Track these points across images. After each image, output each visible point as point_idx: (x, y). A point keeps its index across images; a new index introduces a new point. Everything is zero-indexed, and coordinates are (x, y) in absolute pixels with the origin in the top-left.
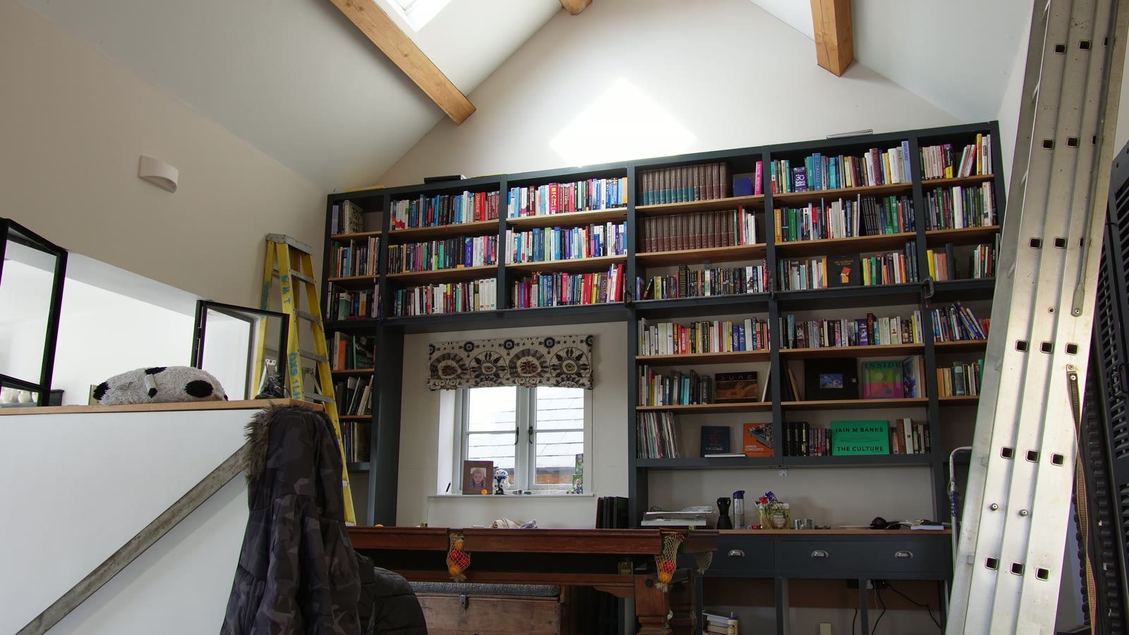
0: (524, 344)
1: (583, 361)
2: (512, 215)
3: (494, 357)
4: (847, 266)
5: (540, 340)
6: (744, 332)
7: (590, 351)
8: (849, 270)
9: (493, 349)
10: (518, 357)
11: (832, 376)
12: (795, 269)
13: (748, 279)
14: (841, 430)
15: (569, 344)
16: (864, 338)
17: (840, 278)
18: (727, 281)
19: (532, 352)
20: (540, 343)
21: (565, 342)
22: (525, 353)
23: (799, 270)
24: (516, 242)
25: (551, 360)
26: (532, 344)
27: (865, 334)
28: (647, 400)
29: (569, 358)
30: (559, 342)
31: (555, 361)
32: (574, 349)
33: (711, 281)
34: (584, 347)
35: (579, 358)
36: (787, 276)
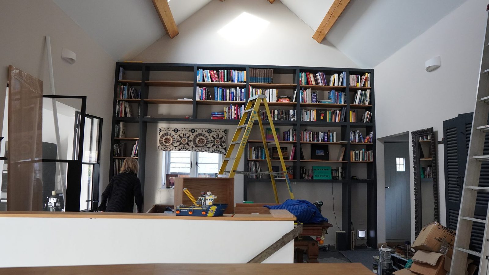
0: (199, 131)
1: (223, 139)
2: (199, 80)
3: (187, 136)
4: (323, 113)
5: (205, 130)
6: (289, 134)
7: (226, 136)
8: (324, 115)
9: (186, 132)
10: (196, 136)
11: (320, 151)
12: (305, 112)
13: (291, 115)
14: (316, 169)
15: (218, 132)
16: (326, 139)
17: (320, 117)
18: (283, 115)
19: (203, 135)
20: (206, 131)
21: (216, 132)
22: (200, 135)
23: (306, 113)
24: (201, 92)
25: (210, 138)
26: (203, 131)
27: (326, 137)
28: (249, 157)
29: (218, 138)
30: (213, 131)
31: (212, 139)
32: (219, 135)
33: (277, 114)
34: (223, 134)
35: (222, 138)
36: (303, 115)
